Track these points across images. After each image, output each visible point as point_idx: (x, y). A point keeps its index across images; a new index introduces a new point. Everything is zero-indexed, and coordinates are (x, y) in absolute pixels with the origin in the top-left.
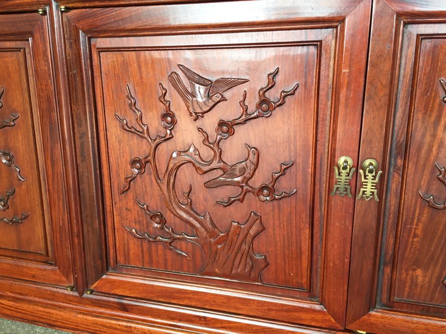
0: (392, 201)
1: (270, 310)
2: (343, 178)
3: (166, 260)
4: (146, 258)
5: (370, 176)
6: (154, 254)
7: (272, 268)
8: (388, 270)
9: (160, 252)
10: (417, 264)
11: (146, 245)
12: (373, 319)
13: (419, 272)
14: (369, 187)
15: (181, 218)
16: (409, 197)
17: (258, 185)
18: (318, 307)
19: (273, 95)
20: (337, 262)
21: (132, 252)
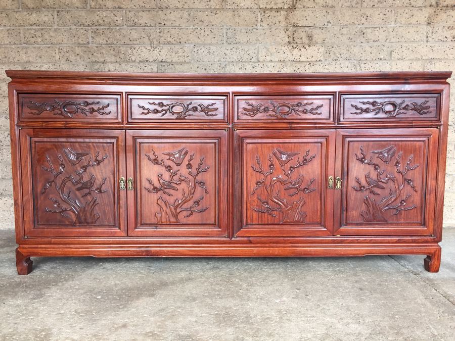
0: (345, 190)
1: (308, 233)
2: (331, 183)
3: (268, 219)
4: (260, 220)
5: (339, 182)
6: (263, 218)
7: (308, 217)
8: (345, 213)
9: (266, 216)
10: (353, 209)
11: (260, 214)
12: (342, 230)
13: (354, 212)
14: (339, 185)
15: (275, 202)
16: (349, 188)
17: (303, 188)
18: (325, 229)
19: (308, 158)
20: (330, 212)
21: (254, 218)
